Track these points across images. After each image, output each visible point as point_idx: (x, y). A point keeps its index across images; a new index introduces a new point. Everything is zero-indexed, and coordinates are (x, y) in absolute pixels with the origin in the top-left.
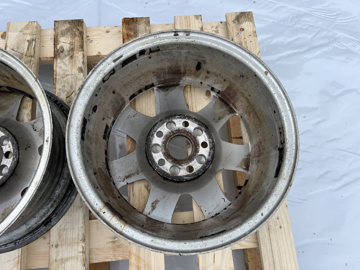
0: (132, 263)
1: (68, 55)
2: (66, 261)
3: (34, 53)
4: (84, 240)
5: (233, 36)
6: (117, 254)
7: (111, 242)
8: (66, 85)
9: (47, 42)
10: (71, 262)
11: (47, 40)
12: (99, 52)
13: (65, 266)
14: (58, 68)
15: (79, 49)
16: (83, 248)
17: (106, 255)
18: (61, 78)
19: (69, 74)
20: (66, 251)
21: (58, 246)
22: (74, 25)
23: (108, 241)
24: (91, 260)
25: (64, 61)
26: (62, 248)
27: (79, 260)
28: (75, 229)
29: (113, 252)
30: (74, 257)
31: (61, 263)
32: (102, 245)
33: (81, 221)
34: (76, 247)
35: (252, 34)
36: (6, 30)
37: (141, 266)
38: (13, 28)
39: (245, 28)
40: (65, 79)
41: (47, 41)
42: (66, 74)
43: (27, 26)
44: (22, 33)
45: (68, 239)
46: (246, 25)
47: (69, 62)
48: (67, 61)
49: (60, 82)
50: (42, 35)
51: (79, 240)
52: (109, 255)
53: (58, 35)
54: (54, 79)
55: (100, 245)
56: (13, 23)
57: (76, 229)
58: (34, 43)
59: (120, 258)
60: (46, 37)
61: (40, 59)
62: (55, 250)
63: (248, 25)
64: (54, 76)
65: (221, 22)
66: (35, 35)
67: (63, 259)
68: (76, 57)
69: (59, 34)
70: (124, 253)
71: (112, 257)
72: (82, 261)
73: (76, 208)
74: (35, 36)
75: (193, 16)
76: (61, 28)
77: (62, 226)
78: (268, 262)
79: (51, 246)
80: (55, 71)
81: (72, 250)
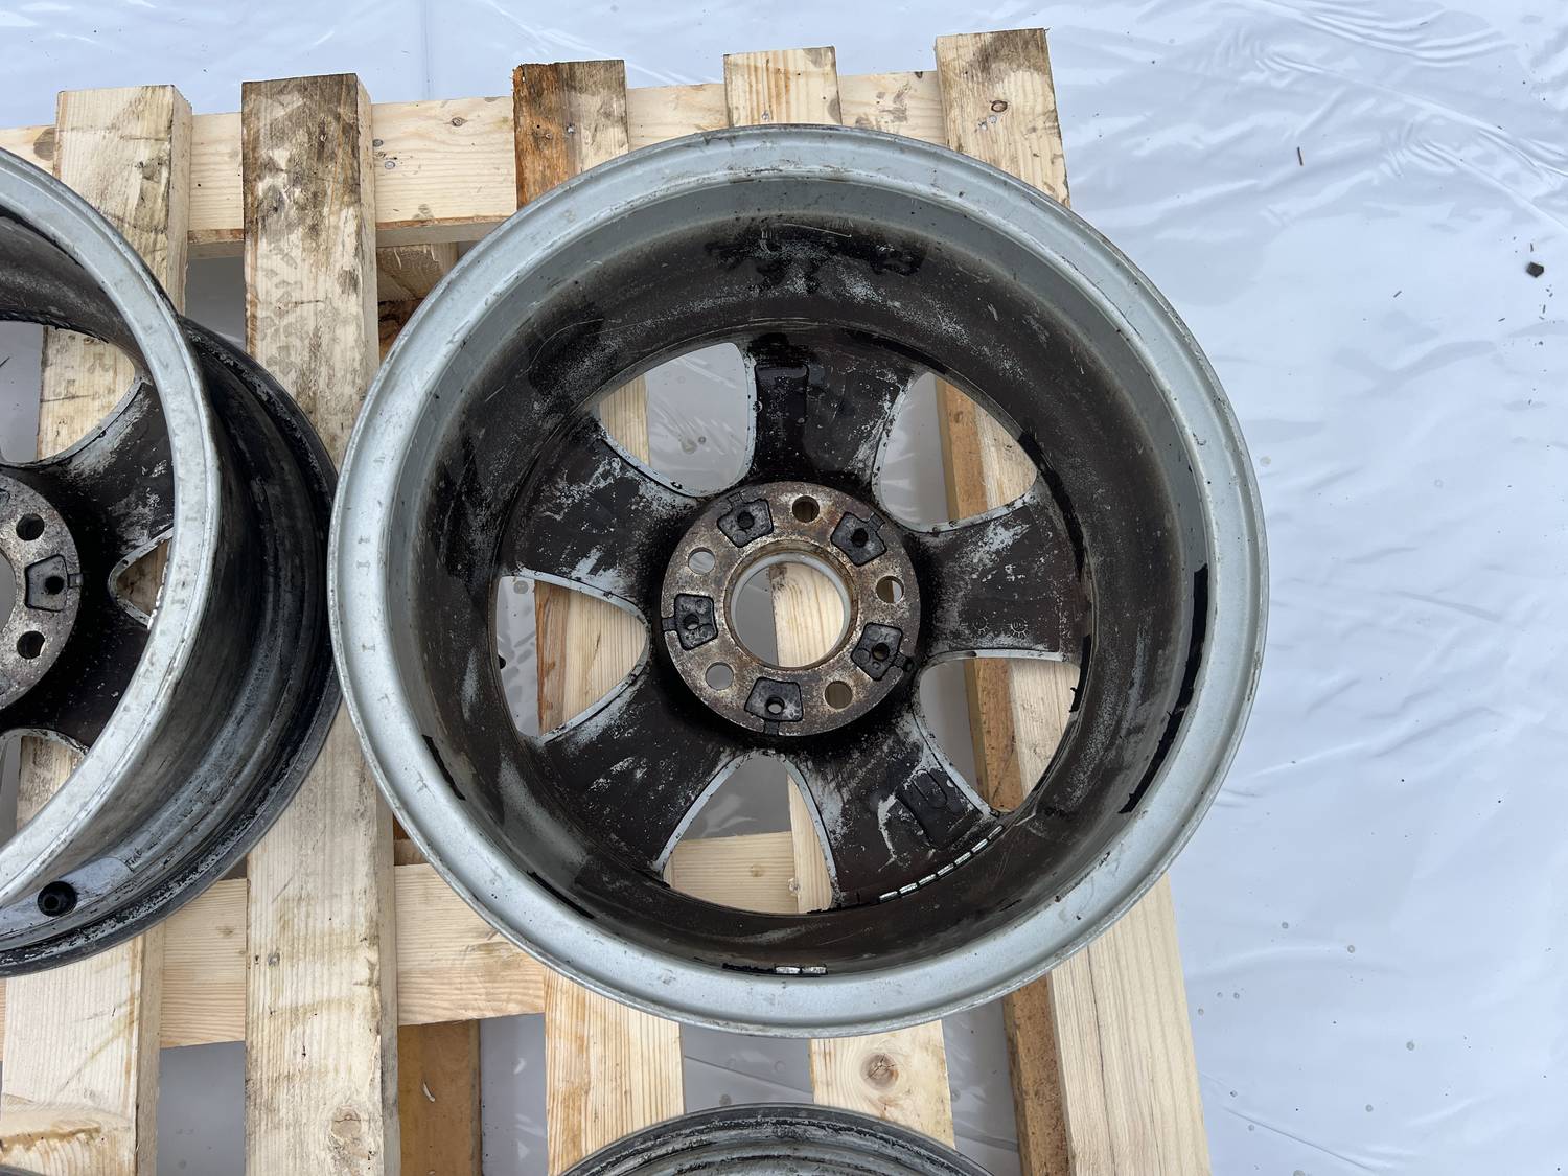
0: (558, 1022)
1: (301, 221)
2: (309, 1015)
3: (167, 215)
4: (374, 939)
5: (964, 131)
6: (503, 993)
7: (480, 947)
8: (296, 342)
9: (217, 167)
10: (330, 1020)
11: (218, 159)
12: (424, 205)
13: (304, 1033)
14: (260, 273)
15: (343, 195)
16: (372, 966)
17: (459, 997)
18: (272, 315)
19: (305, 299)
20: (309, 979)
21: (279, 959)
22: (320, 98)
23: (467, 944)
24: (403, 1015)
25: (284, 244)
26: (292, 966)
27: (358, 1011)
28: (341, 896)
29: (487, 984)
30: (339, 1002)
31: (291, 1022)
32: (447, 960)
33: (363, 868)
34: (345, 963)
35: (1040, 124)
36: (52, 122)
37: (591, 1033)
38: (79, 114)
39: (1015, 102)
40: (290, 318)
41: (216, 164)
42: (293, 300)
43: (136, 107)
44: (114, 136)
45: (314, 932)
46: (1018, 85)
47: (304, 250)
48: (297, 246)
49: (270, 332)
50: (196, 139)
51: (357, 939)
52: (470, 997)
53: (257, 139)
54: (247, 321)
55: (438, 960)
56: (78, 93)
57: (344, 897)
58: (165, 173)
59: (513, 1009)
60: (212, 149)
61: (191, 236)
62: (268, 975)
63: (1023, 86)
64: (248, 307)
65: (919, 75)
66: (167, 143)
67: (297, 1007)
68: (332, 230)
69: (261, 138)
70: (528, 988)
71: (482, 1004)
72: (369, 1016)
73: (342, 819)
74: (169, 147)
75: (801, 53)
76: (271, 112)
77: (290, 886)
78: (1075, 1025)
79: (253, 959)
80: (249, 289)
81: (331, 975)
